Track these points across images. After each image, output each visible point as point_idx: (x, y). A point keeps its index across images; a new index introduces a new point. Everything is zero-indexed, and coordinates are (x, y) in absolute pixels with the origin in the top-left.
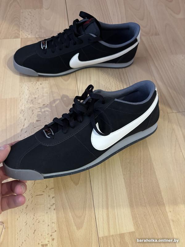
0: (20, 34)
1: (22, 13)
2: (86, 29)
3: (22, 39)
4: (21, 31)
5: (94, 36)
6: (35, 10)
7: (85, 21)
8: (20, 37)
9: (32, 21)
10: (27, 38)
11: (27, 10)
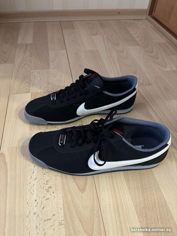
0: (31, 90)
1: (33, 73)
2: (90, 82)
3: (32, 93)
4: (31, 87)
5: (99, 87)
6: (44, 70)
7: (89, 76)
8: (31, 92)
9: (41, 79)
10: (36, 92)
11: (36, 70)
